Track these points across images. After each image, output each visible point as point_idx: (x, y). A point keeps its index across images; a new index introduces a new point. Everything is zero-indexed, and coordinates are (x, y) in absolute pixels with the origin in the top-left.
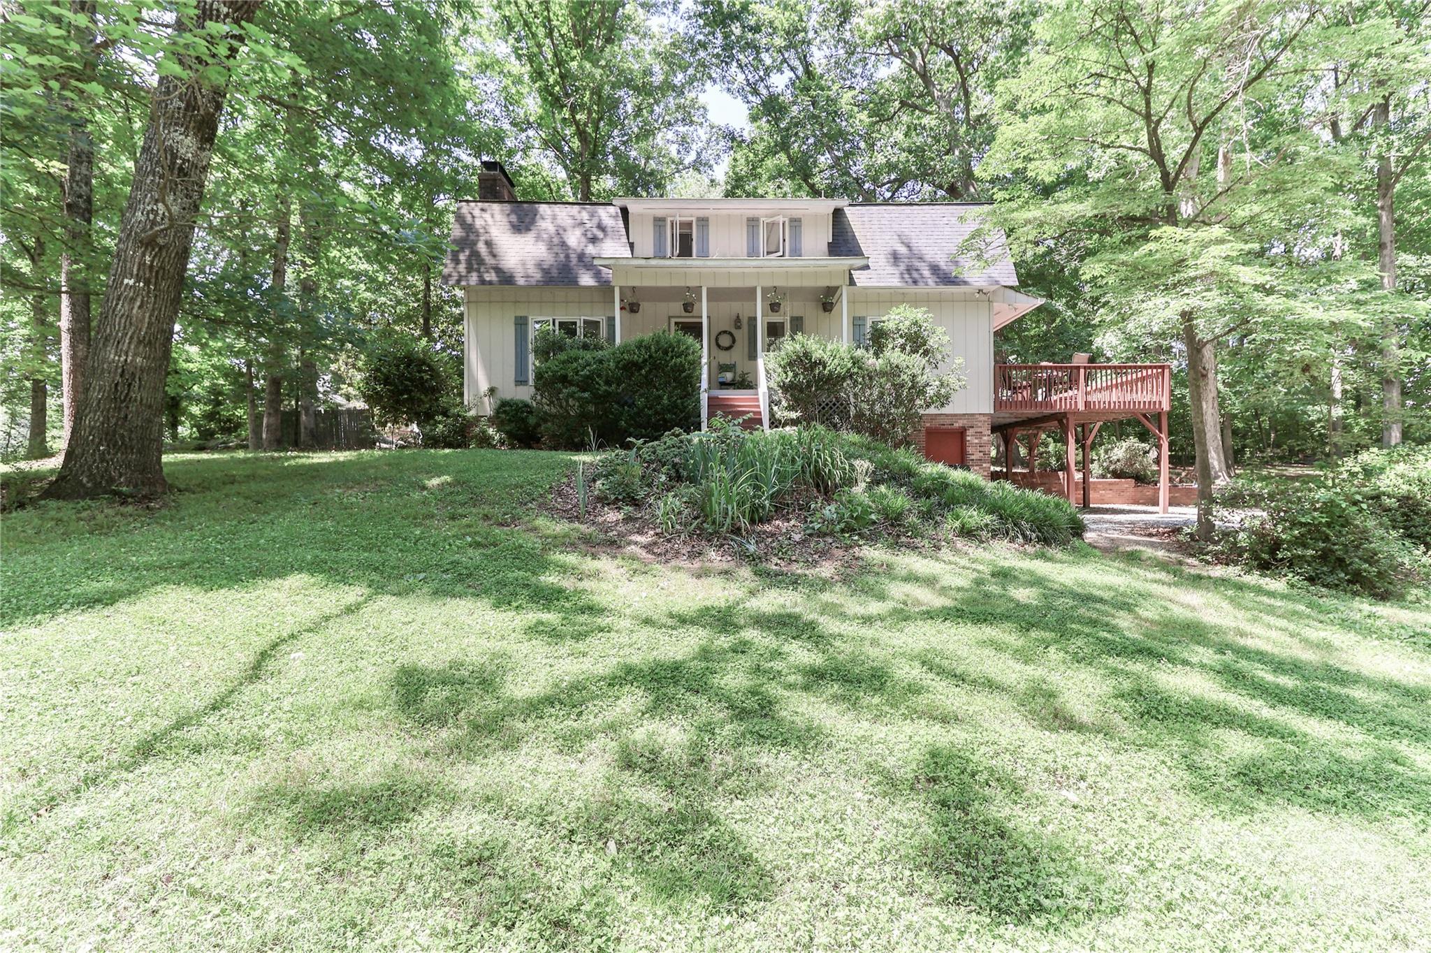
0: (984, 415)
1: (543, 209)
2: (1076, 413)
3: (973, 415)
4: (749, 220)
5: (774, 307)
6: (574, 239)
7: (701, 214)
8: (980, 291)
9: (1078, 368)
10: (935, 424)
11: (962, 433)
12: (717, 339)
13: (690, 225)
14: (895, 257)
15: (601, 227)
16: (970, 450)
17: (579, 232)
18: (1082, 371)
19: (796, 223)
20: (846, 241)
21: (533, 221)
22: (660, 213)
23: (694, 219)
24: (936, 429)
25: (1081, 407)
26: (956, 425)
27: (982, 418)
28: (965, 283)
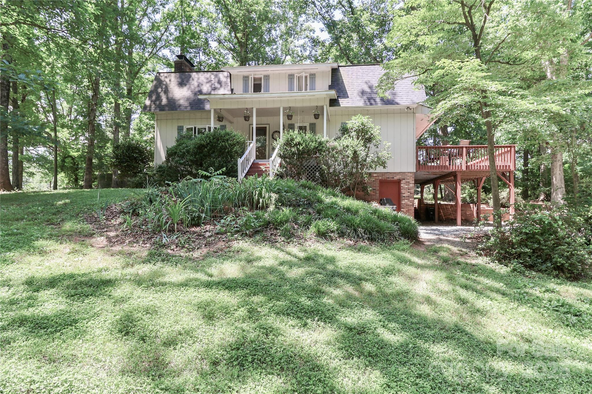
0: (411, 173)
1: (194, 75)
2: (462, 172)
3: (404, 173)
4: (289, 75)
5: (290, 117)
6: (206, 88)
7: (266, 73)
8: (408, 108)
9: (462, 147)
10: (384, 177)
11: (399, 182)
12: (273, 135)
13: (260, 79)
14: (363, 93)
15: (219, 82)
16: (403, 191)
17: (208, 85)
18: (464, 149)
19: (313, 76)
20: (338, 84)
21: (188, 81)
22: (246, 74)
23: (262, 76)
24: (385, 180)
25: (464, 168)
26: (395, 178)
27: (410, 175)
28: (398, 104)
